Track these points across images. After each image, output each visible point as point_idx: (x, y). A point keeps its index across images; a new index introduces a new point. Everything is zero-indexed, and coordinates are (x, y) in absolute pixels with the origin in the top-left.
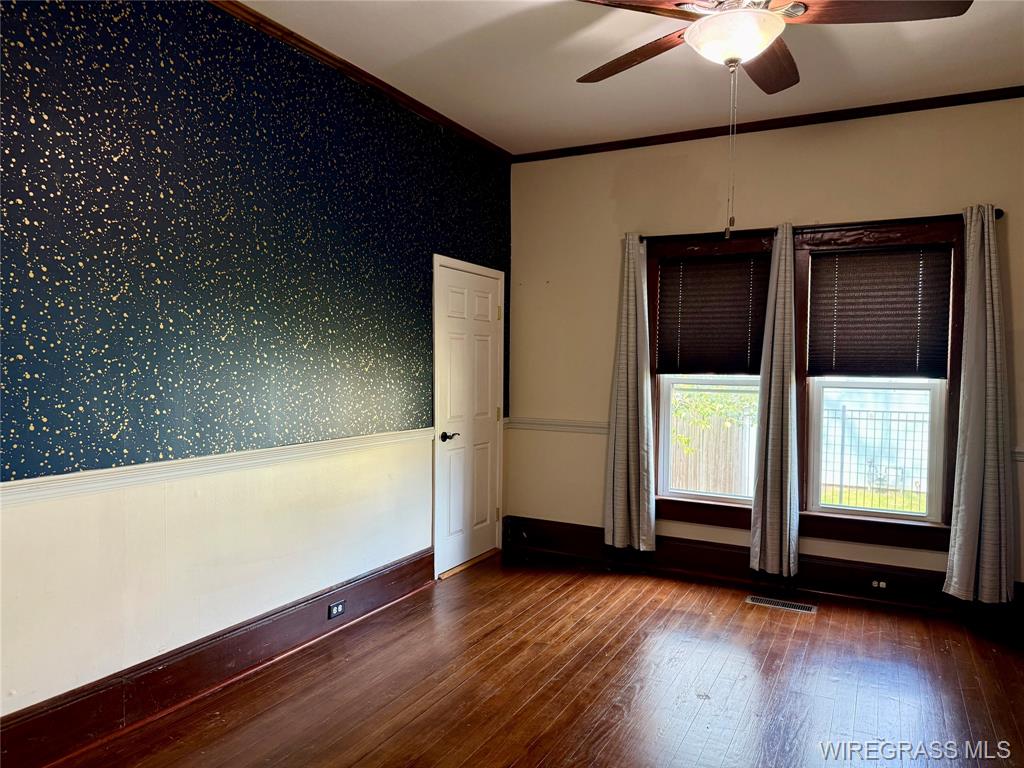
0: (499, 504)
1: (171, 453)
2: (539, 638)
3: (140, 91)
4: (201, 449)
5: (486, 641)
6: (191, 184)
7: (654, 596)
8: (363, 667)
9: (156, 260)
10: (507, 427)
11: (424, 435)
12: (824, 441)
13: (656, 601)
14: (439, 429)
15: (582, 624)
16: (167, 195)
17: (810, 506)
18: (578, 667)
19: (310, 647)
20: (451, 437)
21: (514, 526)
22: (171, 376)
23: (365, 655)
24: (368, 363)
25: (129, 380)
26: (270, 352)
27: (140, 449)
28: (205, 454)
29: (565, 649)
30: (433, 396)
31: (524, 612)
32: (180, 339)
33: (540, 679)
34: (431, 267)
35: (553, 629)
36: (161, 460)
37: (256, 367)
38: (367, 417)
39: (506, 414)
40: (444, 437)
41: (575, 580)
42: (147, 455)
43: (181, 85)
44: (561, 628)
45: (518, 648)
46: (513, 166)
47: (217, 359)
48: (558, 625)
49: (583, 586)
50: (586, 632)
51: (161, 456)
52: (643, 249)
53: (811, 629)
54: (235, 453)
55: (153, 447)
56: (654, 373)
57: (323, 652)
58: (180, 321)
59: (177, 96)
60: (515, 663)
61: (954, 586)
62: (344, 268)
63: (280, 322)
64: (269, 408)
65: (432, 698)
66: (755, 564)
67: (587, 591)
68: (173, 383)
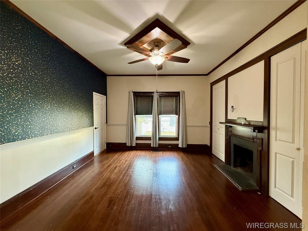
0: (105, 140)
1: (33, 136)
2: (119, 165)
3: (24, 48)
4: (42, 135)
5: (109, 167)
6: (38, 72)
7: (137, 154)
8: (84, 178)
9: (29, 89)
10: (107, 126)
11: (92, 128)
12: (161, 125)
13: (138, 154)
14: (94, 127)
15: (126, 161)
16: (32, 74)
17: (159, 136)
18: (128, 169)
19: (69, 176)
20: (97, 128)
21: (108, 144)
22: (33, 118)
23: (83, 175)
24: (80, 114)
25: (21, 119)
26: (59, 112)
27: (25, 136)
28: (43, 136)
29: (125, 166)
30: (93, 120)
31: (115, 160)
32: (36, 109)
33: (122, 172)
34: (93, 94)
35: (121, 163)
36: (30, 138)
37: (55, 115)
38: (80, 125)
39: (107, 123)
40: (95, 128)
41: (122, 153)
42: (26, 137)
43: (36, 48)
44: (123, 162)
45: (116, 167)
46: (107, 77)
47: (46, 114)
48: (122, 162)
49: (124, 154)
50: (127, 162)
51: (31, 137)
52: (133, 94)
53: (162, 155)
54: (50, 135)
55: (28, 135)
56: (135, 115)
57: (72, 176)
58: (35, 104)
59: (35, 51)
60: (116, 171)
61: (180, 146)
62: (75, 94)
63: (61, 105)
64: (59, 124)
65: (102, 181)
66: (152, 146)
67: (125, 154)
68: (34, 119)
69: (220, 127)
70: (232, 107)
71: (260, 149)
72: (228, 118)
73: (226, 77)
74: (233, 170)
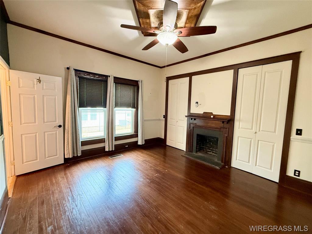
56: (78, 107)
66: (107, 150)
69: (179, 120)
70: (196, 102)
71: (226, 135)
72: (191, 112)
73: (190, 75)
74: (196, 155)
